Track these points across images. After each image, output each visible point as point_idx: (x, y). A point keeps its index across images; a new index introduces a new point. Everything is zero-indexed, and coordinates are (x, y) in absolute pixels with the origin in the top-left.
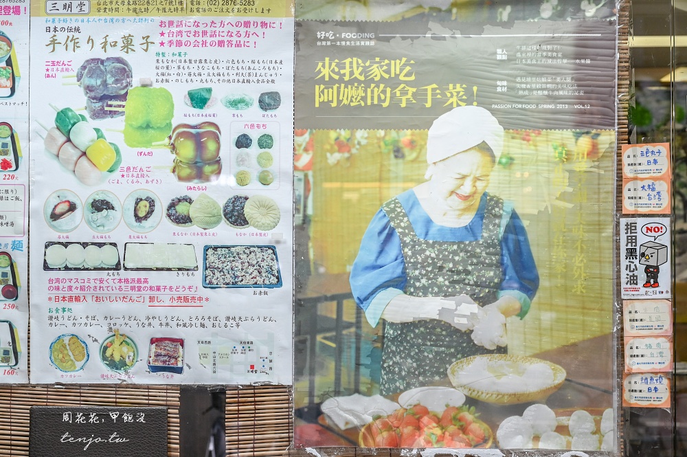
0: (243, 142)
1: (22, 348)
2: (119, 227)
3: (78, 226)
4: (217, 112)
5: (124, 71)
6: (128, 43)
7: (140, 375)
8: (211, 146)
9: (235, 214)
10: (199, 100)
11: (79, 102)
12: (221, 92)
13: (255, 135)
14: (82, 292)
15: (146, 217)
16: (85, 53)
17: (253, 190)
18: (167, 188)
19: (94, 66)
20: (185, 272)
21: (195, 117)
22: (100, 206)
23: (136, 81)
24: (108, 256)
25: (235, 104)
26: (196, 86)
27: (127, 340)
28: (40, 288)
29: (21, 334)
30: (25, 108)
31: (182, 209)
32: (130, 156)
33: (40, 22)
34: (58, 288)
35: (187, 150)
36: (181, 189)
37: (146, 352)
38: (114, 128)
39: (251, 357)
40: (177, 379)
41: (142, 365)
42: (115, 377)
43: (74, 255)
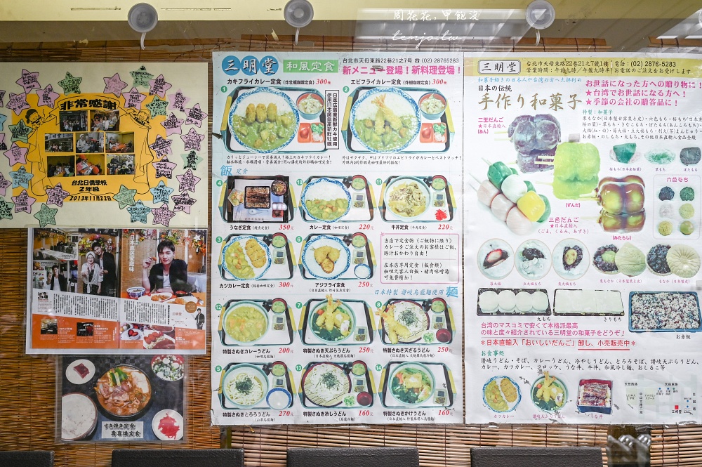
0: (666, 194)
1: (457, 389)
2: (548, 274)
3: (510, 274)
4: (641, 166)
5: (552, 128)
6: (556, 101)
7: (569, 415)
8: (636, 198)
9: (658, 262)
10: (625, 155)
11: (510, 156)
12: (644, 148)
13: (677, 188)
14: (513, 336)
15: (574, 265)
16: (515, 111)
17: (675, 239)
18: (593, 237)
19: (525, 122)
20: (612, 317)
21: (620, 170)
22: (531, 254)
23: (564, 136)
24: (539, 302)
25: (658, 158)
26: (621, 142)
27: (556, 382)
28: (473, 331)
29: (456, 376)
30: (459, 161)
31: (608, 257)
32: (559, 208)
33: (473, 82)
34: (490, 332)
35: (614, 202)
36: (607, 238)
37: (575, 393)
38: (543, 181)
39: (675, 398)
40: (606, 419)
41: (571, 405)
42: (546, 417)
43: (507, 301)
